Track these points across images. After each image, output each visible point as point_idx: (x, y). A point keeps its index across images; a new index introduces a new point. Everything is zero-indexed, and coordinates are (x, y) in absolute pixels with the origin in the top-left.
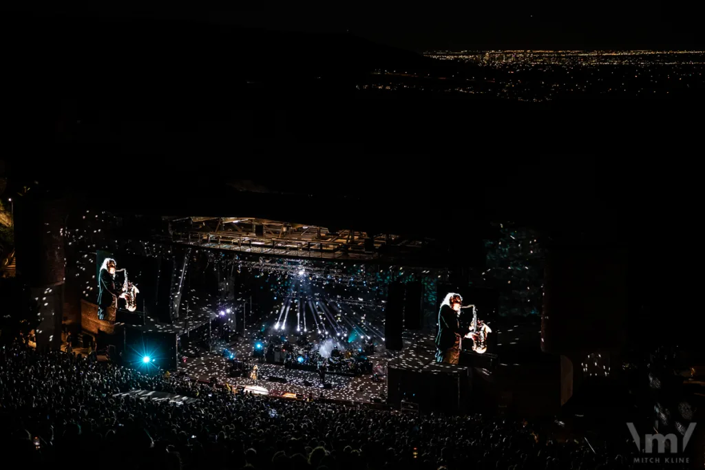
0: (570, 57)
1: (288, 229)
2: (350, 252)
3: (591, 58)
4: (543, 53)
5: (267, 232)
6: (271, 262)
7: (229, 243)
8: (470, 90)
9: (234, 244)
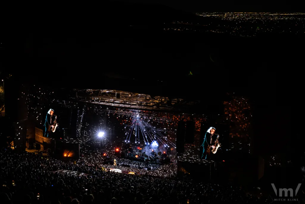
0: (265, 16)
2: (160, 106)
3: (274, 16)
4: (252, 14)
5: (122, 97)
6: (123, 111)
7: (104, 102)
8: (217, 31)
9: (107, 102)
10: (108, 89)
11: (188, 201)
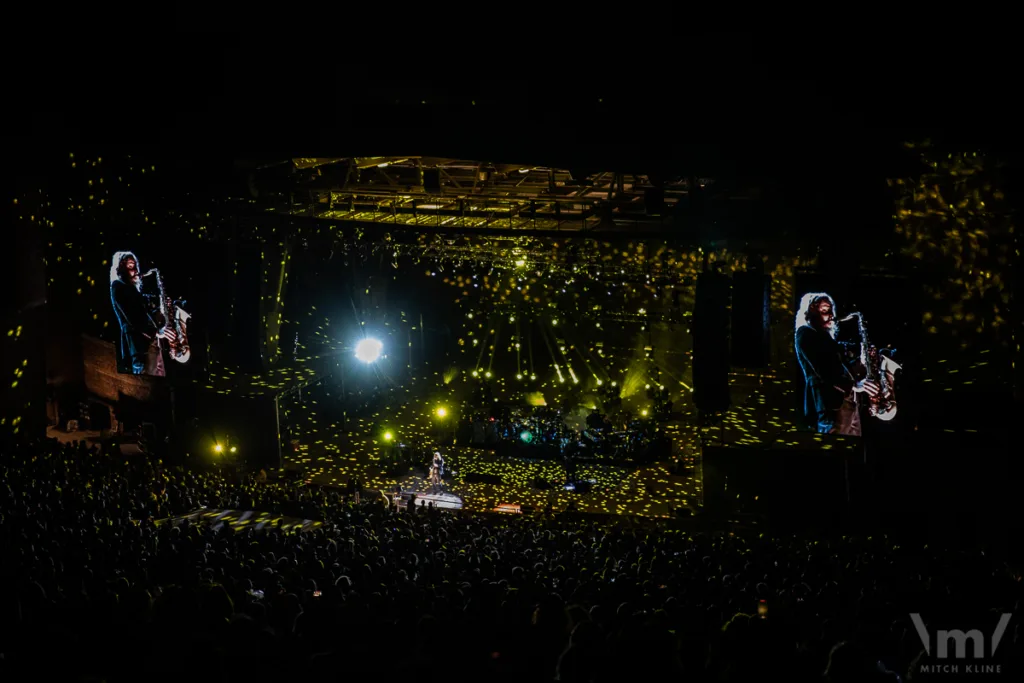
1: (488, 176)
2: (617, 216)
5: (447, 184)
7: (372, 209)
10: (387, 154)
11: (763, 604)
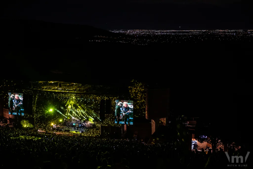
0: (152, 32)
1: (69, 84)
3: (158, 32)
4: (145, 31)
5: (63, 86)
6: (64, 95)
8: (124, 42)
9: (52, 89)
